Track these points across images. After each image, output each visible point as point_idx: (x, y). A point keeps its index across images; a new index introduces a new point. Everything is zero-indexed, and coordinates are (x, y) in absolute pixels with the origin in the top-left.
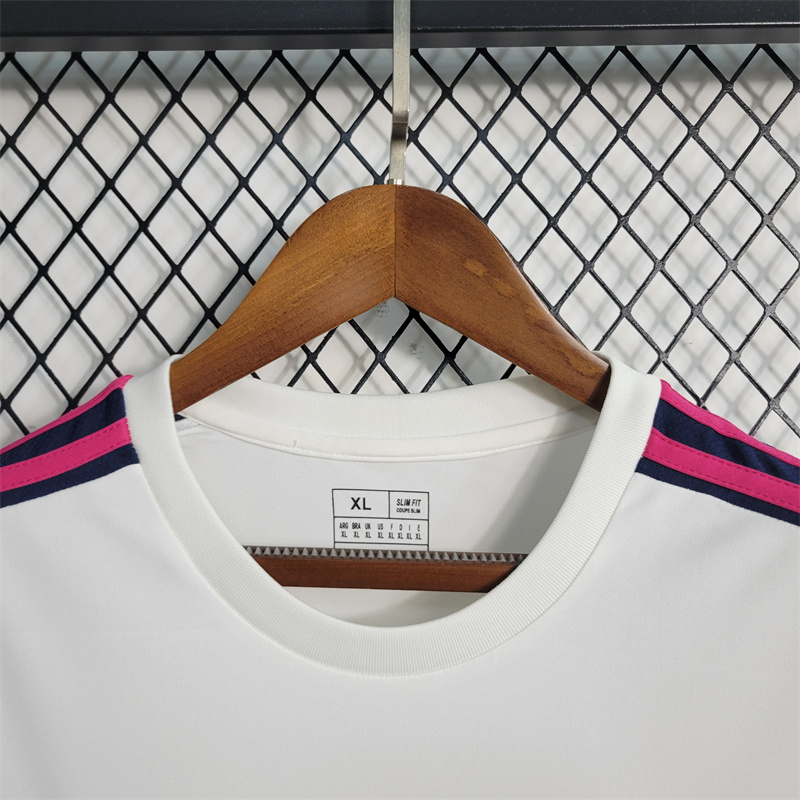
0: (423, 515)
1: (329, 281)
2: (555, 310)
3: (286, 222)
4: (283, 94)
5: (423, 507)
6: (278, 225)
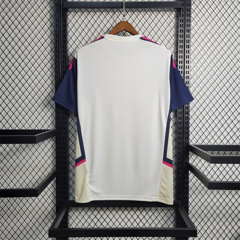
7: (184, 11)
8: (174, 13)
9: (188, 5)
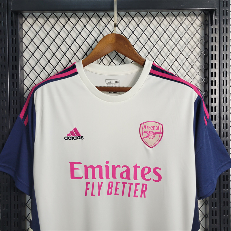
0: (119, 83)
1: (105, 48)
2: (139, 53)
3: (97, 39)
4: (96, 18)
5: (119, 82)
6: (96, 40)
7: (218, 14)
8: (199, 18)
9: (225, 5)
